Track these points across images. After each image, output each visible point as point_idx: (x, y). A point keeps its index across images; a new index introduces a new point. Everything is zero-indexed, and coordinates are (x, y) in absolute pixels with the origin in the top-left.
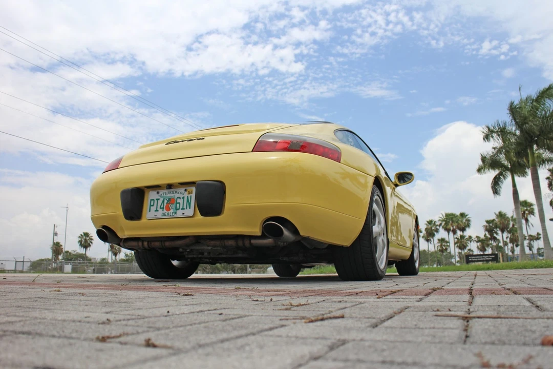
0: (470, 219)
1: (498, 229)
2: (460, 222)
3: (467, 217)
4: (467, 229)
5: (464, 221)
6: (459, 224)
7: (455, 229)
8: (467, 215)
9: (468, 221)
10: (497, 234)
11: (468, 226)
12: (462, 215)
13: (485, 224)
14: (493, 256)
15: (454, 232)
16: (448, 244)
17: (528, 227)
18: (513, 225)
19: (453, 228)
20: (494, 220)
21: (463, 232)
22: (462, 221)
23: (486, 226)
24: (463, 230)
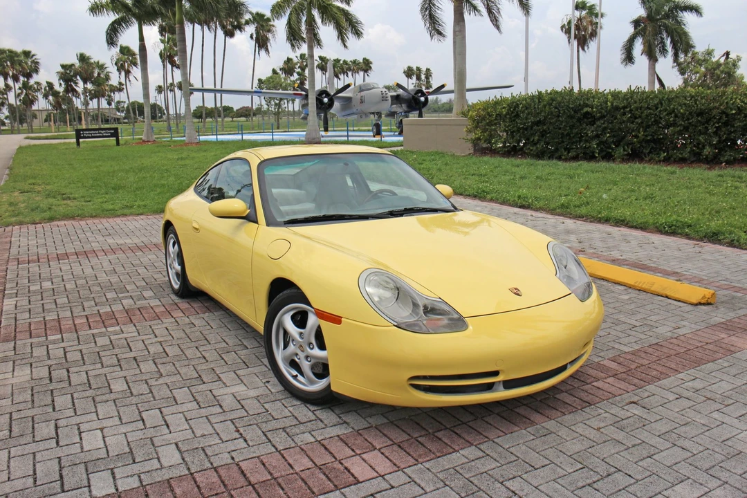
0: (38, 61)
1: (78, 77)
2: (24, 64)
3: (35, 57)
4: (34, 75)
5: (29, 63)
6: (23, 68)
7: (17, 75)
8: (33, 55)
9: (36, 63)
10: (76, 83)
11: (36, 71)
12: (27, 54)
13: (60, 69)
14: (113, 131)
15: (16, 79)
16: (5, 96)
17: (127, 81)
18: (99, 74)
19: (13, 73)
20: (73, 65)
21: (28, 79)
22: (26, 63)
23: (62, 73)
24: (28, 76)
